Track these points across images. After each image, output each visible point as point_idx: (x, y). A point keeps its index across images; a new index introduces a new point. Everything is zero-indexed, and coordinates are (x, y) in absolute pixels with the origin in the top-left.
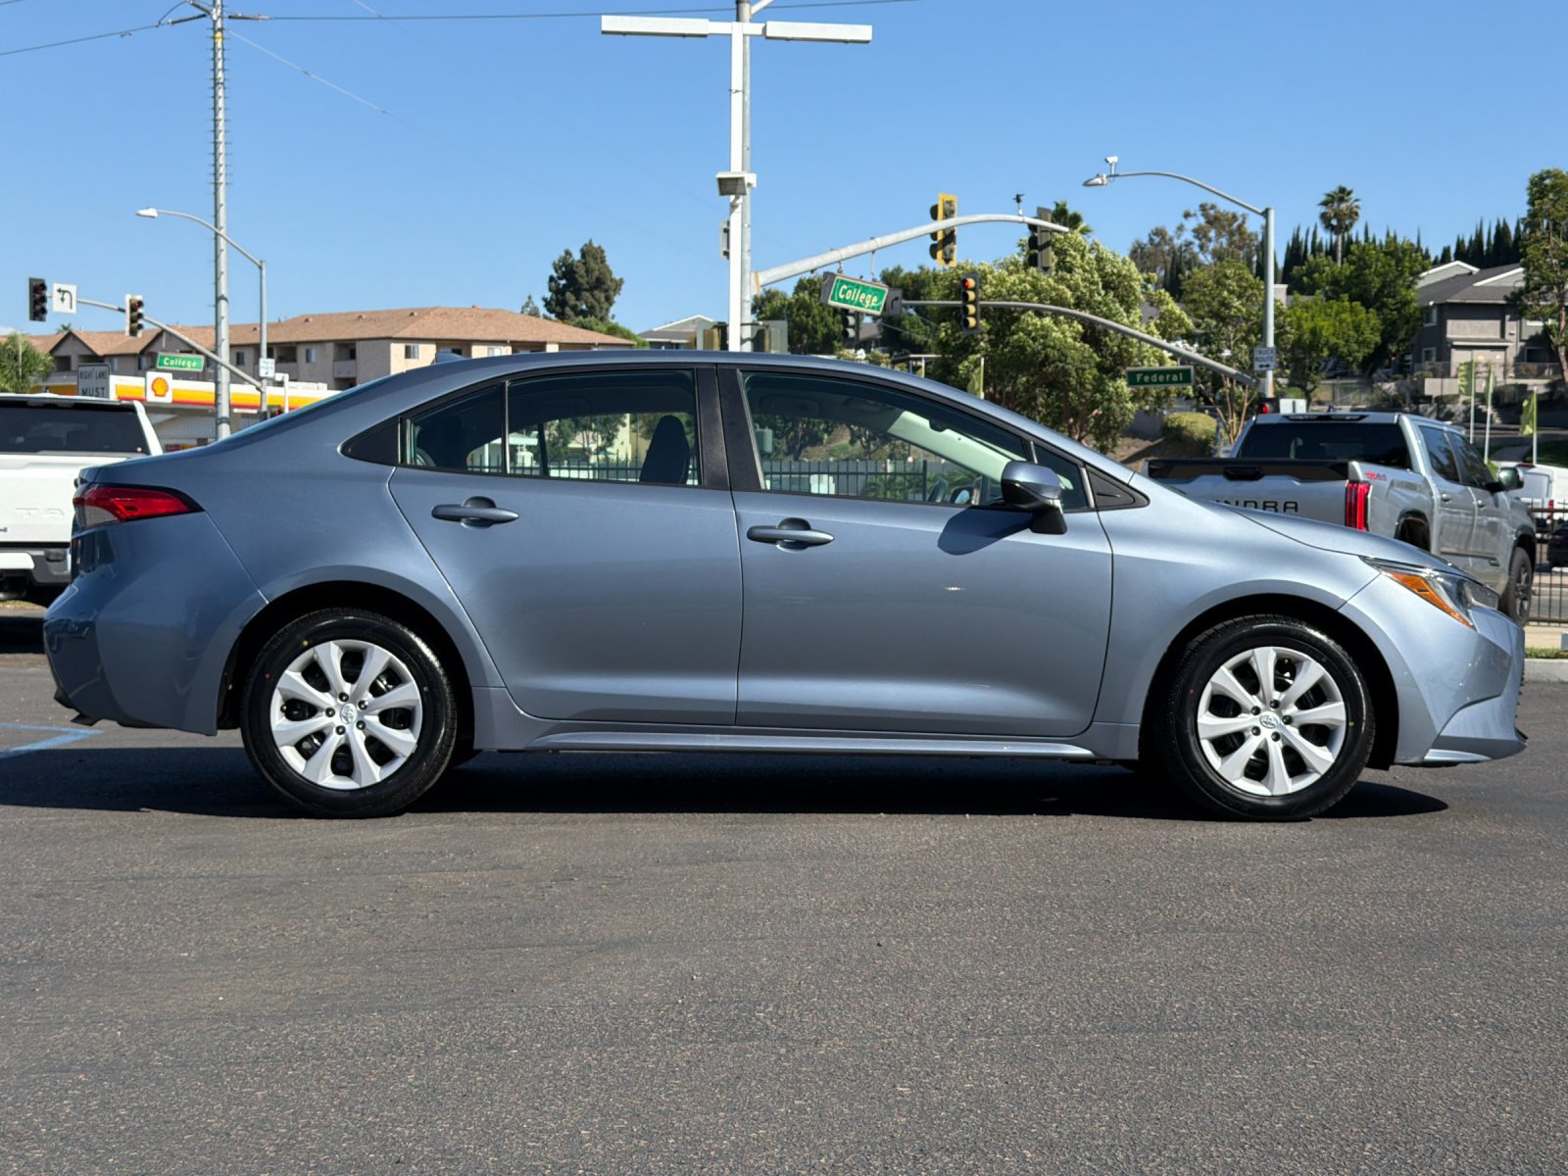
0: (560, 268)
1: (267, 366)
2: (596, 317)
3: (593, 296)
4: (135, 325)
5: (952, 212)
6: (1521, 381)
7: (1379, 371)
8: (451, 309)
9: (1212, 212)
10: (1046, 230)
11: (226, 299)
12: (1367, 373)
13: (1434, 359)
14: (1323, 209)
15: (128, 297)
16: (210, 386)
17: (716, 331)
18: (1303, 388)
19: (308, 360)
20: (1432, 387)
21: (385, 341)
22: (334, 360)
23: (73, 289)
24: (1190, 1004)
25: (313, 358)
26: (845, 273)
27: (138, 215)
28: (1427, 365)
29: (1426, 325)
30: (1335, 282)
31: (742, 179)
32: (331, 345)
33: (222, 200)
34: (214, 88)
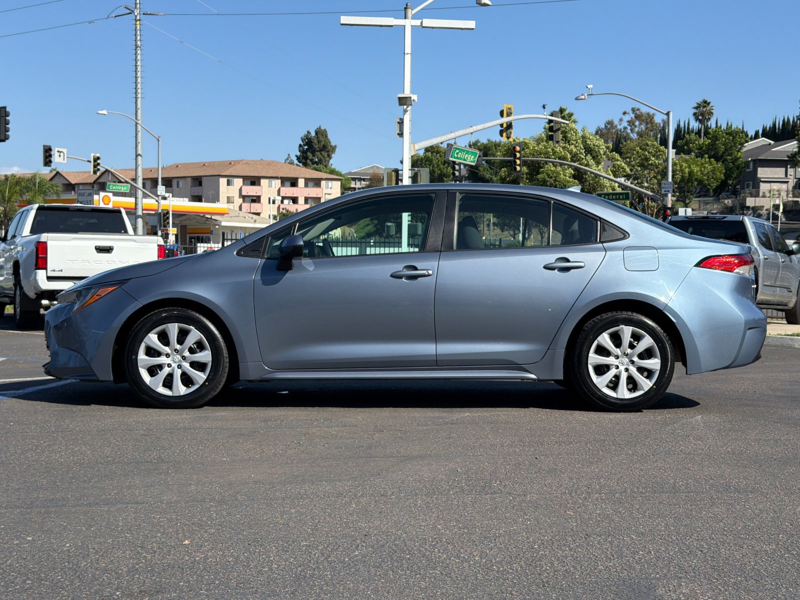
0: (305, 140)
1: (161, 190)
2: (323, 165)
3: (321, 154)
4: (96, 169)
5: (511, 113)
6: (795, 199)
7: (723, 194)
8: (250, 161)
9: (638, 112)
10: (558, 123)
11: (141, 156)
12: (717, 195)
13: (751, 187)
14: (695, 111)
15: (92, 155)
16: (132, 200)
17: (393, 173)
18: (684, 202)
19: (178, 186)
20: (750, 202)
21: (218, 177)
22: (191, 187)
23: (65, 151)
24: (686, 483)
25: (181, 186)
26: (457, 144)
27: (98, 113)
28: (747, 191)
29: (747, 170)
30: (700, 148)
31: (410, 98)
32: (190, 179)
33: (139, 106)
34: (136, 50)
